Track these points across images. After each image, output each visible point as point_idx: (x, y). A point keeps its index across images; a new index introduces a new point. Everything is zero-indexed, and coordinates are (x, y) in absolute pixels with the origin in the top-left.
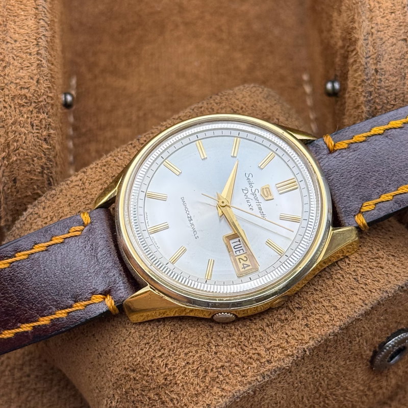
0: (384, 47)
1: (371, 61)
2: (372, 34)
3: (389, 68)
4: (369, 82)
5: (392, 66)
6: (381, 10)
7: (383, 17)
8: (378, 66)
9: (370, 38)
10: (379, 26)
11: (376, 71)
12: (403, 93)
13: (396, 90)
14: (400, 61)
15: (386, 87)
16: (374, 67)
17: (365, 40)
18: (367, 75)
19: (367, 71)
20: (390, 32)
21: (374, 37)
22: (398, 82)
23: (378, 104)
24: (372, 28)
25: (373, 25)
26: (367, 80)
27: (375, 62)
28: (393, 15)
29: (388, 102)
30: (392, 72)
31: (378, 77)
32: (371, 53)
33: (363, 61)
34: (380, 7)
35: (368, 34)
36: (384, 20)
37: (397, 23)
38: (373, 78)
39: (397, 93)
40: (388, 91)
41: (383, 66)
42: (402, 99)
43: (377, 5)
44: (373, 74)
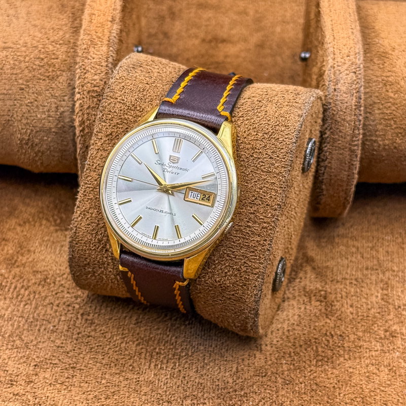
0: (341, 75)
1: (332, 84)
2: (334, 67)
3: (344, 89)
4: (330, 96)
5: (345, 88)
6: (341, 54)
7: (342, 58)
8: (336, 87)
9: (332, 70)
10: (339, 63)
11: (335, 90)
12: (351, 105)
13: (347, 103)
14: (350, 85)
15: (341, 100)
16: (333, 87)
17: (329, 70)
18: (329, 92)
19: (329, 89)
20: (345, 67)
21: (335, 69)
22: (349, 98)
23: (335, 111)
24: (334, 64)
25: (335, 63)
26: (329, 95)
27: (334, 84)
28: (348, 57)
29: (341, 110)
30: (345, 91)
31: (336, 93)
32: (332, 78)
33: (327, 83)
34: (340, 53)
35: (331, 67)
36: (342, 60)
37: (351, 62)
38: (332, 94)
39: (347, 105)
40: (342, 103)
41: (339, 87)
42: (350, 109)
43: (339, 51)
44: (333, 92)
